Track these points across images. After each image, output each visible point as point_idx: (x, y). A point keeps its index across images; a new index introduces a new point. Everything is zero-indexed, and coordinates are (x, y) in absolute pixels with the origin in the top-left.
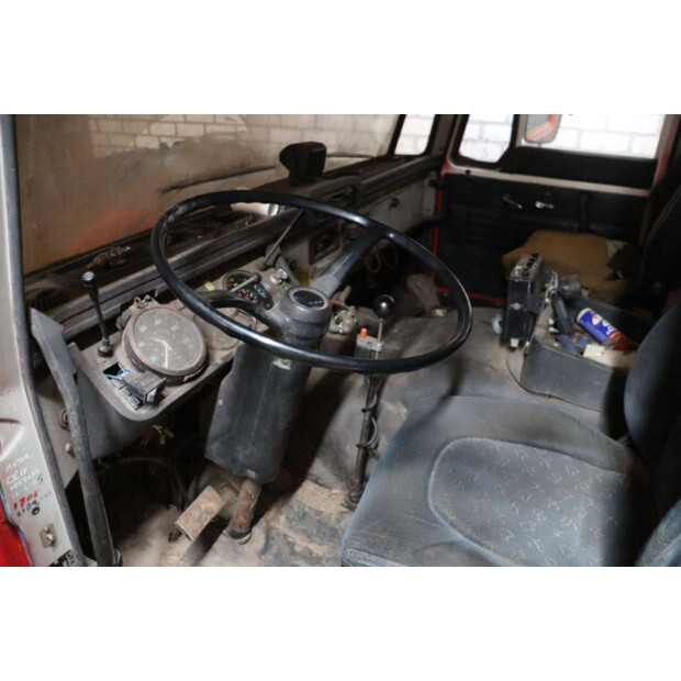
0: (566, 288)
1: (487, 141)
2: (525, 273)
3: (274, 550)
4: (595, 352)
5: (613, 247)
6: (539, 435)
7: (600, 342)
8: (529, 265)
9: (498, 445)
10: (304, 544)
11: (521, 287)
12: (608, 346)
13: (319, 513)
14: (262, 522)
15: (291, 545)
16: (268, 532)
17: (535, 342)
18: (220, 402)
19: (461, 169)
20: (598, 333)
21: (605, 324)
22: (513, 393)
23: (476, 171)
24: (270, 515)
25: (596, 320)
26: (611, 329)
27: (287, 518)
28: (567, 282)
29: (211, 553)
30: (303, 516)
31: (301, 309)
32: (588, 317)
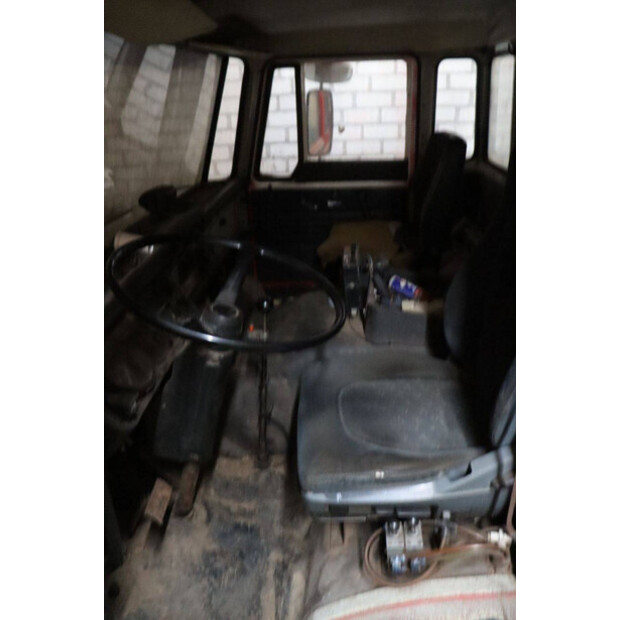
0: (379, 264)
1: (274, 158)
2: (352, 260)
3: (216, 516)
4: (409, 306)
5: (393, 227)
6: (396, 370)
7: (410, 298)
8: (353, 253)
9: (373, 385)
10: (236, 505)
11: (352, 271)
12: (416, 300)
13: (237, 479)
14: (199, 498)
15: (228, 509)
16: (206, 505)
17: (370, 309)
18: (164, 406)
19: (264, 185)
20: (407, 293)
21: (410, 285)
22: (363, 348)
23: (275, 185)
24: (202, 491)
25: (403, 284)
26: (414, 288)
27: (216, 490)
28: (378, 260)
29: (166, 535)
30: (227, 485)
31: (222, 318)
32: (397, 283)
